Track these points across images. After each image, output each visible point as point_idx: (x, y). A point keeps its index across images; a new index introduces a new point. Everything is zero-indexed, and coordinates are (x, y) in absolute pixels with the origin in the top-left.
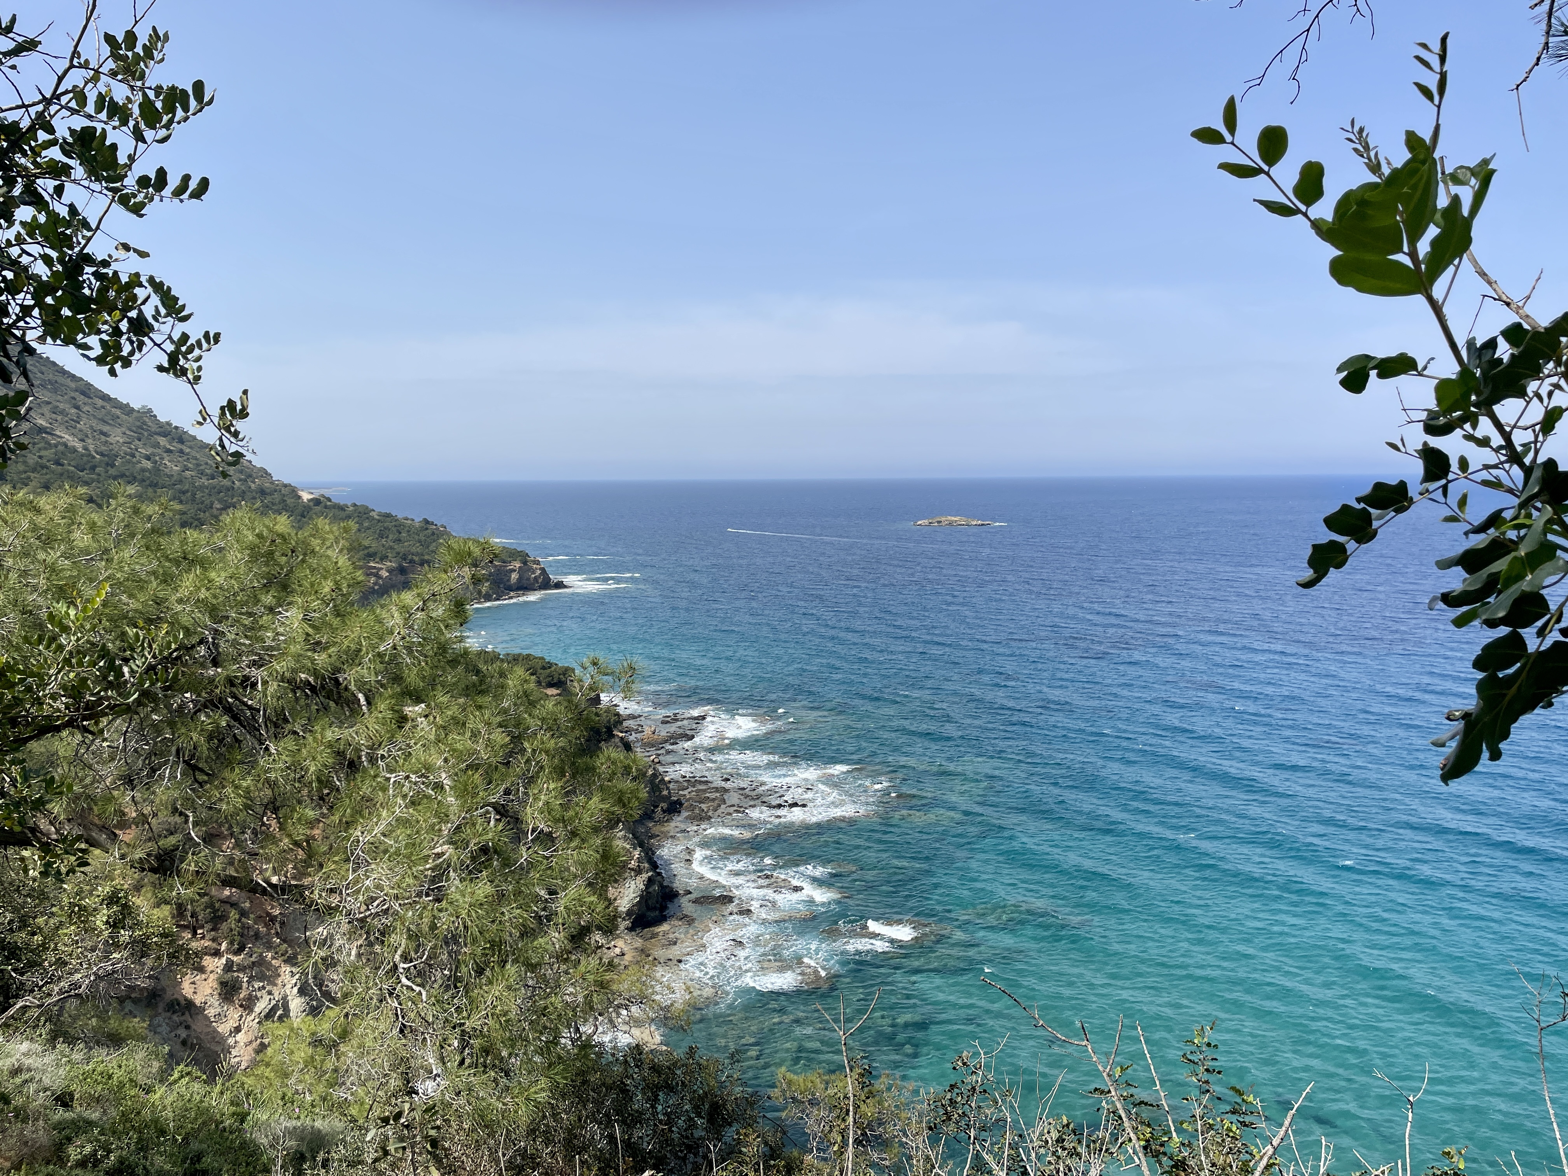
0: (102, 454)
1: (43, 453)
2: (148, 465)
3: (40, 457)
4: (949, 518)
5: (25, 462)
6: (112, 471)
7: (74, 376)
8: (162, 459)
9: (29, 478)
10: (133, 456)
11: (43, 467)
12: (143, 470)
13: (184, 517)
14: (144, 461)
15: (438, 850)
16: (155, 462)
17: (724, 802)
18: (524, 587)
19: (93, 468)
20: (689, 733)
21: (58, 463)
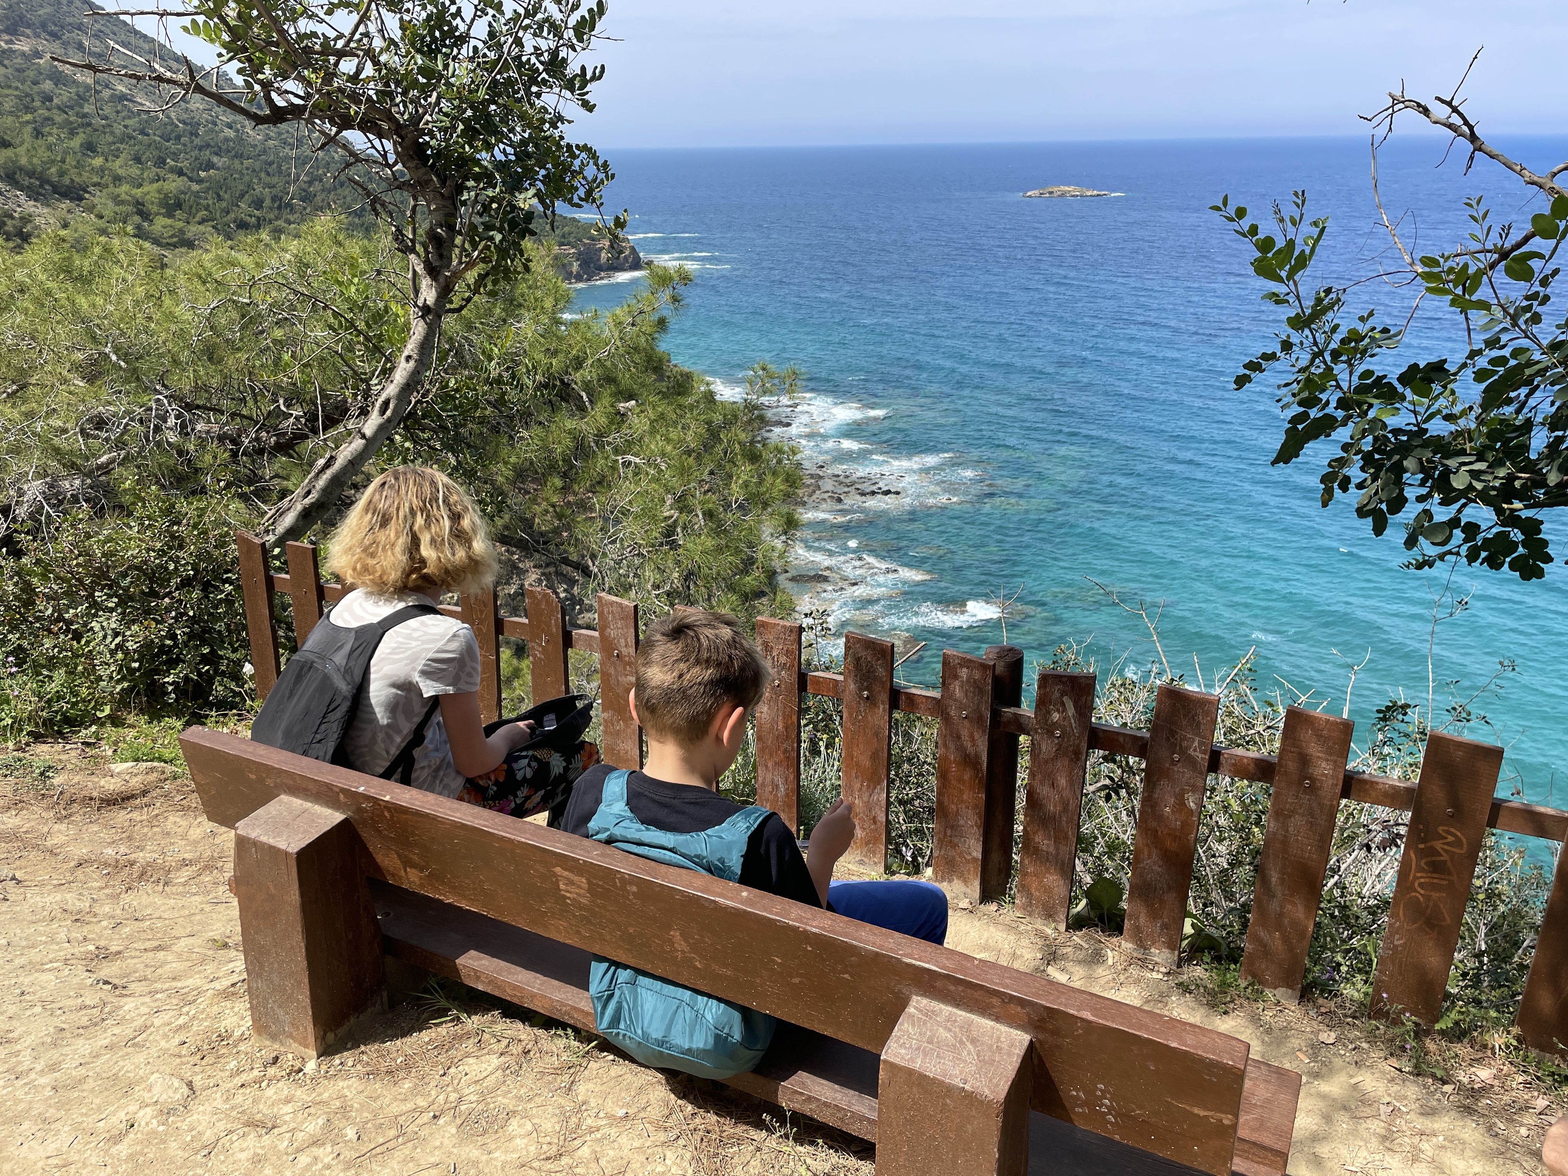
0: (184, 123)
1: (127, 122)
2: (231, 134)
3: (126, 127)
4: (1062, 188)
5: (112, 133)
6: (197, 141)
7: (145, 36)
8: (243, 127)
9: (118, 149)
10: (215, 124)
11: (131, 137)
12: (227, 140)
13: (274, 191)
14: (226, 130)
15: (667, 514)
16: (237, 131)
17: (819, 488)
18: (615, 267)
19: (178, 138)
20: (785, 420)
21: (143, 133)
